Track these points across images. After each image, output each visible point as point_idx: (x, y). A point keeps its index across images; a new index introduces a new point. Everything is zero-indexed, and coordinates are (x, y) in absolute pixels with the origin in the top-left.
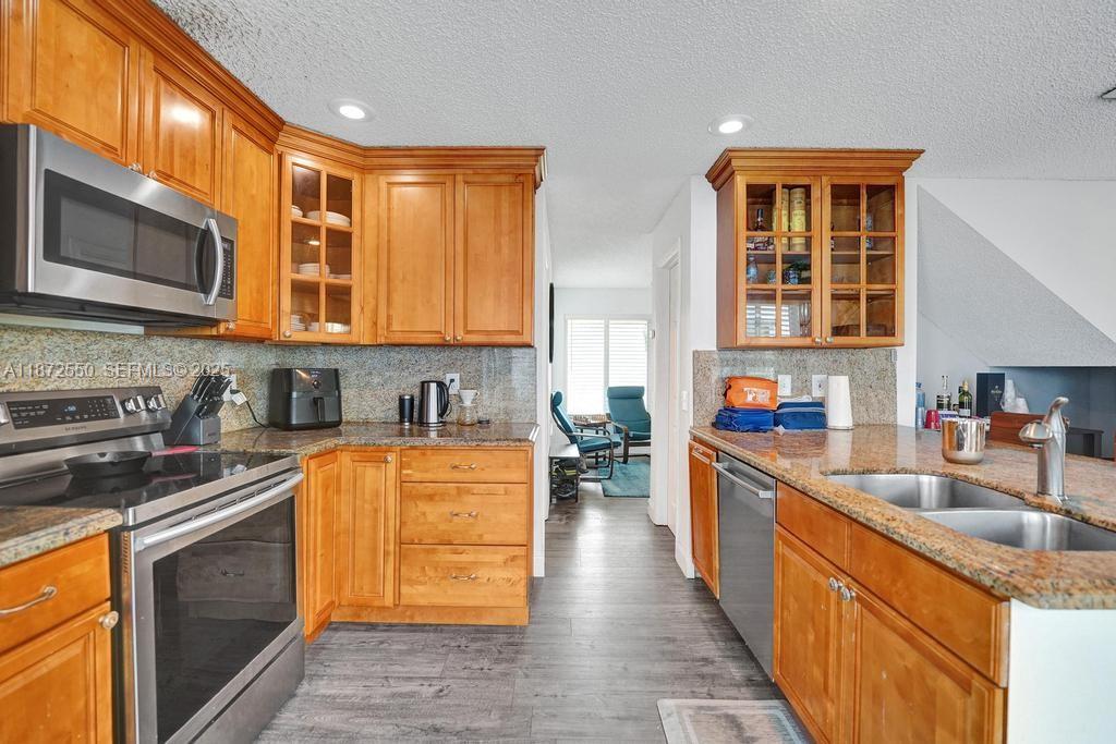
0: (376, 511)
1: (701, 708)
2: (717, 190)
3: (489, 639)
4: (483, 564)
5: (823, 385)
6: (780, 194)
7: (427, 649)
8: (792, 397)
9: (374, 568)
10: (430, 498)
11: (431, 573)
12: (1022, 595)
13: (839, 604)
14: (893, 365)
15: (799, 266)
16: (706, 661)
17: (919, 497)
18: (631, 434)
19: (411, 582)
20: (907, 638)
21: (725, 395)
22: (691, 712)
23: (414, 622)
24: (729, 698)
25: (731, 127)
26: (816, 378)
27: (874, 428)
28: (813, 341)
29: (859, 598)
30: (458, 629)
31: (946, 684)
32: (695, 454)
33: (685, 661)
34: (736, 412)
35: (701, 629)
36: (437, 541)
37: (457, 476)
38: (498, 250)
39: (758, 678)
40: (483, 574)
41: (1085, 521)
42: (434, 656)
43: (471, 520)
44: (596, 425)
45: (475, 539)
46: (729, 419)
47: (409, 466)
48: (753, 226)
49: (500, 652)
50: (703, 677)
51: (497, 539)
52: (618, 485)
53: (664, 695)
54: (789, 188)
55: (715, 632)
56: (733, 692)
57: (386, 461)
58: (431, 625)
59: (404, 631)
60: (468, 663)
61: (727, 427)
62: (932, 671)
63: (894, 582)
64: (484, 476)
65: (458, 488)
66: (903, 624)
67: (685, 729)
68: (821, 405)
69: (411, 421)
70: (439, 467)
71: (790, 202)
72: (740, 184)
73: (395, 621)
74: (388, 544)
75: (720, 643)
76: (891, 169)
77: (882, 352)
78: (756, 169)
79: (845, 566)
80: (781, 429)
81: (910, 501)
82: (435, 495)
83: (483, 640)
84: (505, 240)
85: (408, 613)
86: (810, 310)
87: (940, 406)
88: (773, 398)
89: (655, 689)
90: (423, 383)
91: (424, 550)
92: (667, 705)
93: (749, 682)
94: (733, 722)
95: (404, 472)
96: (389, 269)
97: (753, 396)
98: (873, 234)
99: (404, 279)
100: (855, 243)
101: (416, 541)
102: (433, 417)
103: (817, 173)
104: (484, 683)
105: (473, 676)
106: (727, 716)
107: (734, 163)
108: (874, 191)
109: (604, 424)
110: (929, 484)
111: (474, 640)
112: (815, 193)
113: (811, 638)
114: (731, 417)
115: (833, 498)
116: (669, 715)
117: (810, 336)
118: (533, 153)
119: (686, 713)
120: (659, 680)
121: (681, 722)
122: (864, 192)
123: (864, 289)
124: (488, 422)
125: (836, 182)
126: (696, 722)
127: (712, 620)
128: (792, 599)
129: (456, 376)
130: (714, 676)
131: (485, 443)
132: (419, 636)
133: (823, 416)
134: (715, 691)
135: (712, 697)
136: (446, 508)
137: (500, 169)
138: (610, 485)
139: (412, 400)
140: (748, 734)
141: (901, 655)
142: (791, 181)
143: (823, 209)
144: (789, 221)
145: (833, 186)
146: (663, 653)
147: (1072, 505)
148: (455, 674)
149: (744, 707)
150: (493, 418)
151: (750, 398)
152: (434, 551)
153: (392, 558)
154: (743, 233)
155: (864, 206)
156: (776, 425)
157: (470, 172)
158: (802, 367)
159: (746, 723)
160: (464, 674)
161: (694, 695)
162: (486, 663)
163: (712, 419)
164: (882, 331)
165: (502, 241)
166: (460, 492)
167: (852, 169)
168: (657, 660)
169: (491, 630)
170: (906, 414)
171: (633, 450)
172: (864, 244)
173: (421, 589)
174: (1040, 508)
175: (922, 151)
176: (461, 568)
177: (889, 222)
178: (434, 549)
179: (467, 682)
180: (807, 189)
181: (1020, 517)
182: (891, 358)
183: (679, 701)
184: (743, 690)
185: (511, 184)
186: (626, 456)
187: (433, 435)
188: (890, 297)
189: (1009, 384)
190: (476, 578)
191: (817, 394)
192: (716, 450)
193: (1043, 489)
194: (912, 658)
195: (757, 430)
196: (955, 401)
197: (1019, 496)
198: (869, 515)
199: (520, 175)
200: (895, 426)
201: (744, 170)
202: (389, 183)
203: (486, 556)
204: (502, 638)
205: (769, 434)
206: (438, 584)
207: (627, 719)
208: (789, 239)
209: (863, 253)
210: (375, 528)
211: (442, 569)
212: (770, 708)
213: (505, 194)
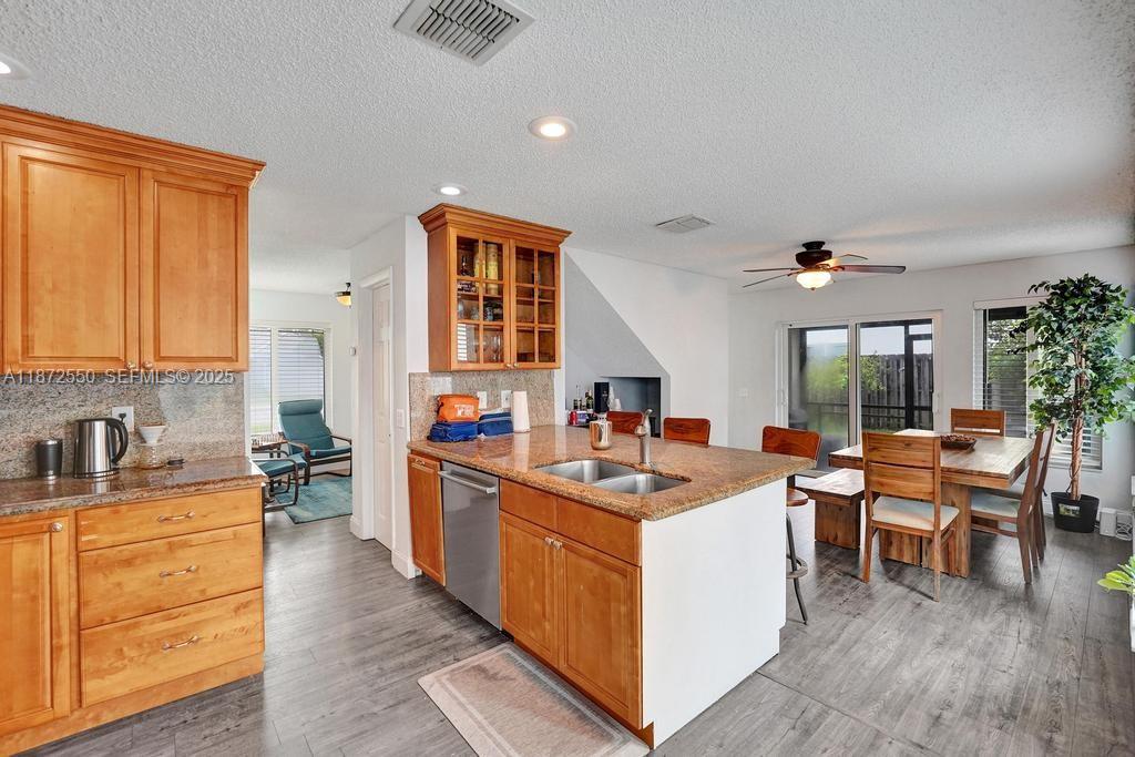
0: (34, 599)
1: (453, 670)
2: (429, 232)
3: (221, 701)
4: (206, 621)
5: (510, 399)
6: (481, 246)
7: (138, 743)
8: (490, 410)
9: (34, 675)
10: (128, 563)
11: (133, 653)
12: (646, 516)
13: (551, 553)
14: (552, 381)
15: (494, 304)
16: (445, 637)
17: (583, 473)
18: (313, 452)
19: (99, 673)
20: (594, 560)
21: (438, 412)
22: (448, 676)
23: (102, 723)
24: (470, 656)
25: (450, 192)
26: (504, 393)
27: (541, 431)
28: (505, 366)
29: (564, 546)
30: (173, 707)
31: (615, 577)
32: (415, 465)
33: (429, 643)
34: (449, 426)
35: (433, 615)
36: (141, 612)
37: (168, 529)
38: (204, 264)
39: (487, 634)
40: (208, 633)
41: (660, 474)
42: (155, 744)
43: (190, 576)
44: (269, 447)
45: (196, 596)
46: (441, 431)
47: (92, 529)
48: (461, 272)
49: (242, 707)
50: (446, 649)
51: (224, 589)
52: (307, 510)
53: (421, 674)
54: (486, 243)
55: (445, 613)
56: (472, 651)
57: (51, 530)
58: (129, 718)
59: (91, 738)
60: (207, 732)
61: (442, 439)
62: (608, 573)
63: (585, 527)
64: (206, 523)
65: (169, 543)
66: (592, 551)
67: (447, 690)
68: (508, 414)
69: (58, 473)
70: (141, 523)
71: (487, 254)
72: (453, 234)
73: (66, 735)
74: (59, 635)
75: (452, 621)
76: (552, 241)
77: (545, 372)
78: (464, 224)
79: (555, 528)
80: (482, 436)
81: (579, 478)
82: (136, 557)
83: (214, 704)
84: (212, 256)
85: (91, 715)
86: (502, 339)
87: (576, 407)
88: (476, 412)
89: (413, 673)
90: (81, 423)
91: (120, 628)
92: (426, 681)
93: (482, 639)
94: (480, 669)
95: (84, 539)
96: (25, 274)
97: (462, 411)
98: (541, 287)
99: (55, 289)
100: (531, 293)
101: (108, 620)
102: (100, 462)
103: (507, 235)
104: (237, 741)
105: (221, 739)
106: (473, 667)
107: (448, 216)
108: (541, 254)
109: (278, 446)
110: (587, 466)
111: (200, 709)
112: (506, 252)
113: (532, 584)
114: (446, 431)
115: (545, 484)
116: (431, 686)
117: (502, 361)
118: (250, 166)
119: (444, 679)
120: (414, 665)
121: (443, 686)
122: (536, 255)
123: (537, 327)
124: (181, 461)
125: (520, 245)
126: (452, 680)
127: (440, 606)
128: (515, 563)
129: (129, 411)
130: (454, 646)
131: (207, 486)
132: (114, 736)
133: (510, 422)
134: (459, 656)
135: (458, 660)
136: (153, 570)
137: (206, 176)
138: (296, 511)
139: (59, 446)
140: (492, 672)
141: (591, 571)
142: (489, 239)
143: (511, 265)
144: (486, 270)
145: (517, 248)
146: (409, 645)
147: (655, 468)
148: (195, 748)
149: (484, 657)
150: (186, 456)
151: (459, 413)
152: (136, 626)
153: (66, 652)
154: (454, 276)
155: (536, 265)
156: (479, 433)
157: (163, 169)
158: (494, 384)
159: (487, 666)
160: (208, 742)
161: (444, 664)
162: (230, 723)
163: (426, 433)
164: (547, 359)
165: (209, 256)
166: (171, 547)
167: (529, 237)
168: (406, 651)
169: (218, 692)
170: (561, 417)
171: (314, 470)
172: (536, 294)
173: (120, 676)
174: (642, 471)
175: (570, 233)
176: (176, 635)
177: (550, 278)
178: (136, 623)
179: (216, 748)
180: (500, 248)
181: (635, 479)
182: (550, 376)
183: (435, 673)
184: (478, 646)
185: (220, 194)
186: (307, 477)
187: (101, 488)
188: (552, 333)
189: (611, 389)
190: (198, 640)
191: (505, 405)
192: (440, 460)
193: (643, 462)
194: (597, 569)
195: (466, 439)
196: (584, 403)
197: (632, 466)
198: (570, 491)
199: (232, 186)
200: (554, 426)
201: (456, 223)
202: (23, 158)
203: (210, 611)
204: (237, 693)
205: (475, 441)
206: (144, 663)
207: (399, 703)
208: (487, 284)
209: (536, 300)
210: (33, 623)
211: (149, 643)
212: (501, 650)
213: (212, 205)
